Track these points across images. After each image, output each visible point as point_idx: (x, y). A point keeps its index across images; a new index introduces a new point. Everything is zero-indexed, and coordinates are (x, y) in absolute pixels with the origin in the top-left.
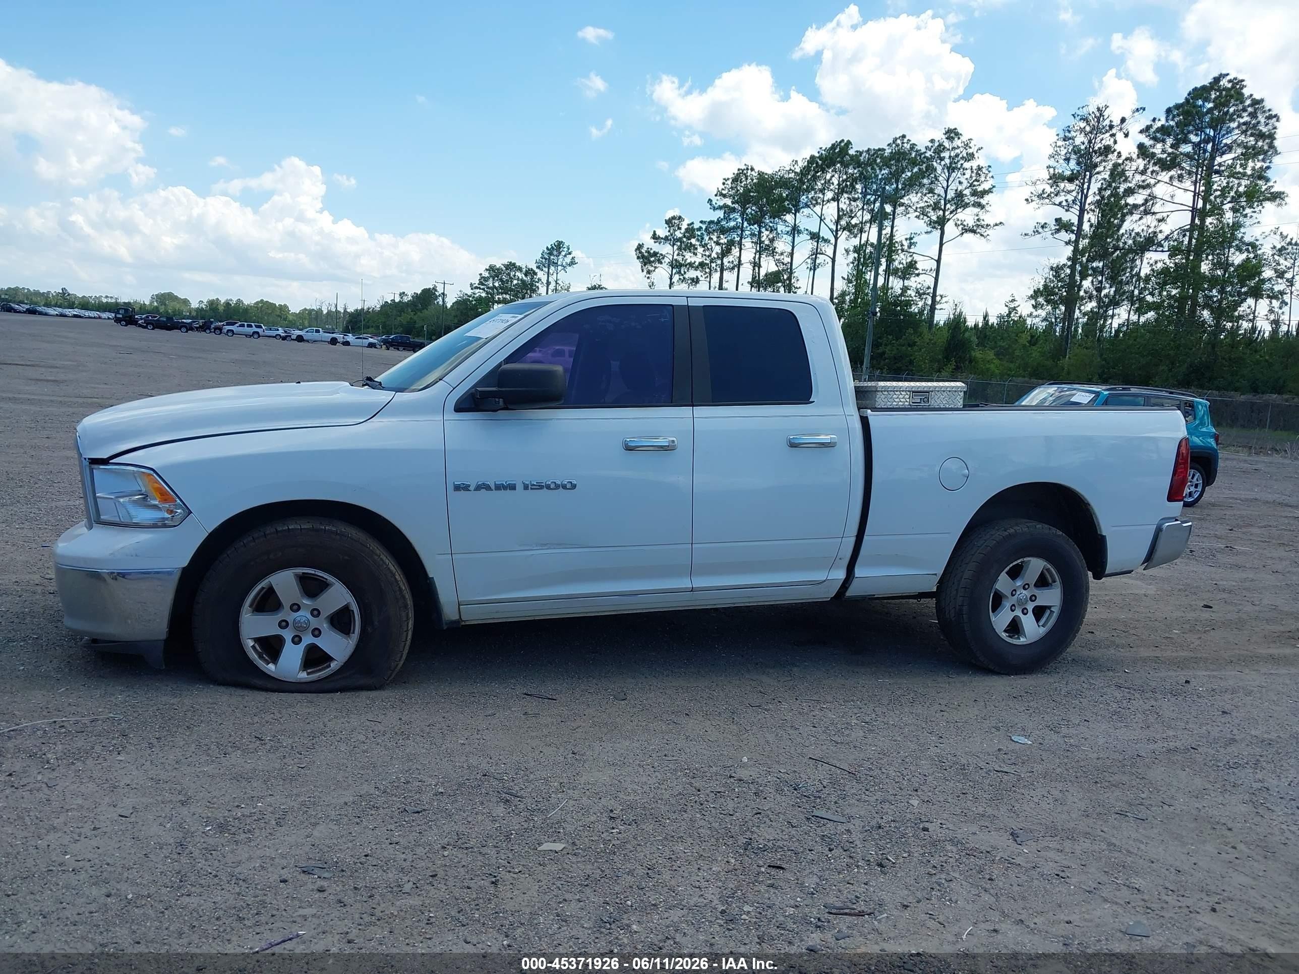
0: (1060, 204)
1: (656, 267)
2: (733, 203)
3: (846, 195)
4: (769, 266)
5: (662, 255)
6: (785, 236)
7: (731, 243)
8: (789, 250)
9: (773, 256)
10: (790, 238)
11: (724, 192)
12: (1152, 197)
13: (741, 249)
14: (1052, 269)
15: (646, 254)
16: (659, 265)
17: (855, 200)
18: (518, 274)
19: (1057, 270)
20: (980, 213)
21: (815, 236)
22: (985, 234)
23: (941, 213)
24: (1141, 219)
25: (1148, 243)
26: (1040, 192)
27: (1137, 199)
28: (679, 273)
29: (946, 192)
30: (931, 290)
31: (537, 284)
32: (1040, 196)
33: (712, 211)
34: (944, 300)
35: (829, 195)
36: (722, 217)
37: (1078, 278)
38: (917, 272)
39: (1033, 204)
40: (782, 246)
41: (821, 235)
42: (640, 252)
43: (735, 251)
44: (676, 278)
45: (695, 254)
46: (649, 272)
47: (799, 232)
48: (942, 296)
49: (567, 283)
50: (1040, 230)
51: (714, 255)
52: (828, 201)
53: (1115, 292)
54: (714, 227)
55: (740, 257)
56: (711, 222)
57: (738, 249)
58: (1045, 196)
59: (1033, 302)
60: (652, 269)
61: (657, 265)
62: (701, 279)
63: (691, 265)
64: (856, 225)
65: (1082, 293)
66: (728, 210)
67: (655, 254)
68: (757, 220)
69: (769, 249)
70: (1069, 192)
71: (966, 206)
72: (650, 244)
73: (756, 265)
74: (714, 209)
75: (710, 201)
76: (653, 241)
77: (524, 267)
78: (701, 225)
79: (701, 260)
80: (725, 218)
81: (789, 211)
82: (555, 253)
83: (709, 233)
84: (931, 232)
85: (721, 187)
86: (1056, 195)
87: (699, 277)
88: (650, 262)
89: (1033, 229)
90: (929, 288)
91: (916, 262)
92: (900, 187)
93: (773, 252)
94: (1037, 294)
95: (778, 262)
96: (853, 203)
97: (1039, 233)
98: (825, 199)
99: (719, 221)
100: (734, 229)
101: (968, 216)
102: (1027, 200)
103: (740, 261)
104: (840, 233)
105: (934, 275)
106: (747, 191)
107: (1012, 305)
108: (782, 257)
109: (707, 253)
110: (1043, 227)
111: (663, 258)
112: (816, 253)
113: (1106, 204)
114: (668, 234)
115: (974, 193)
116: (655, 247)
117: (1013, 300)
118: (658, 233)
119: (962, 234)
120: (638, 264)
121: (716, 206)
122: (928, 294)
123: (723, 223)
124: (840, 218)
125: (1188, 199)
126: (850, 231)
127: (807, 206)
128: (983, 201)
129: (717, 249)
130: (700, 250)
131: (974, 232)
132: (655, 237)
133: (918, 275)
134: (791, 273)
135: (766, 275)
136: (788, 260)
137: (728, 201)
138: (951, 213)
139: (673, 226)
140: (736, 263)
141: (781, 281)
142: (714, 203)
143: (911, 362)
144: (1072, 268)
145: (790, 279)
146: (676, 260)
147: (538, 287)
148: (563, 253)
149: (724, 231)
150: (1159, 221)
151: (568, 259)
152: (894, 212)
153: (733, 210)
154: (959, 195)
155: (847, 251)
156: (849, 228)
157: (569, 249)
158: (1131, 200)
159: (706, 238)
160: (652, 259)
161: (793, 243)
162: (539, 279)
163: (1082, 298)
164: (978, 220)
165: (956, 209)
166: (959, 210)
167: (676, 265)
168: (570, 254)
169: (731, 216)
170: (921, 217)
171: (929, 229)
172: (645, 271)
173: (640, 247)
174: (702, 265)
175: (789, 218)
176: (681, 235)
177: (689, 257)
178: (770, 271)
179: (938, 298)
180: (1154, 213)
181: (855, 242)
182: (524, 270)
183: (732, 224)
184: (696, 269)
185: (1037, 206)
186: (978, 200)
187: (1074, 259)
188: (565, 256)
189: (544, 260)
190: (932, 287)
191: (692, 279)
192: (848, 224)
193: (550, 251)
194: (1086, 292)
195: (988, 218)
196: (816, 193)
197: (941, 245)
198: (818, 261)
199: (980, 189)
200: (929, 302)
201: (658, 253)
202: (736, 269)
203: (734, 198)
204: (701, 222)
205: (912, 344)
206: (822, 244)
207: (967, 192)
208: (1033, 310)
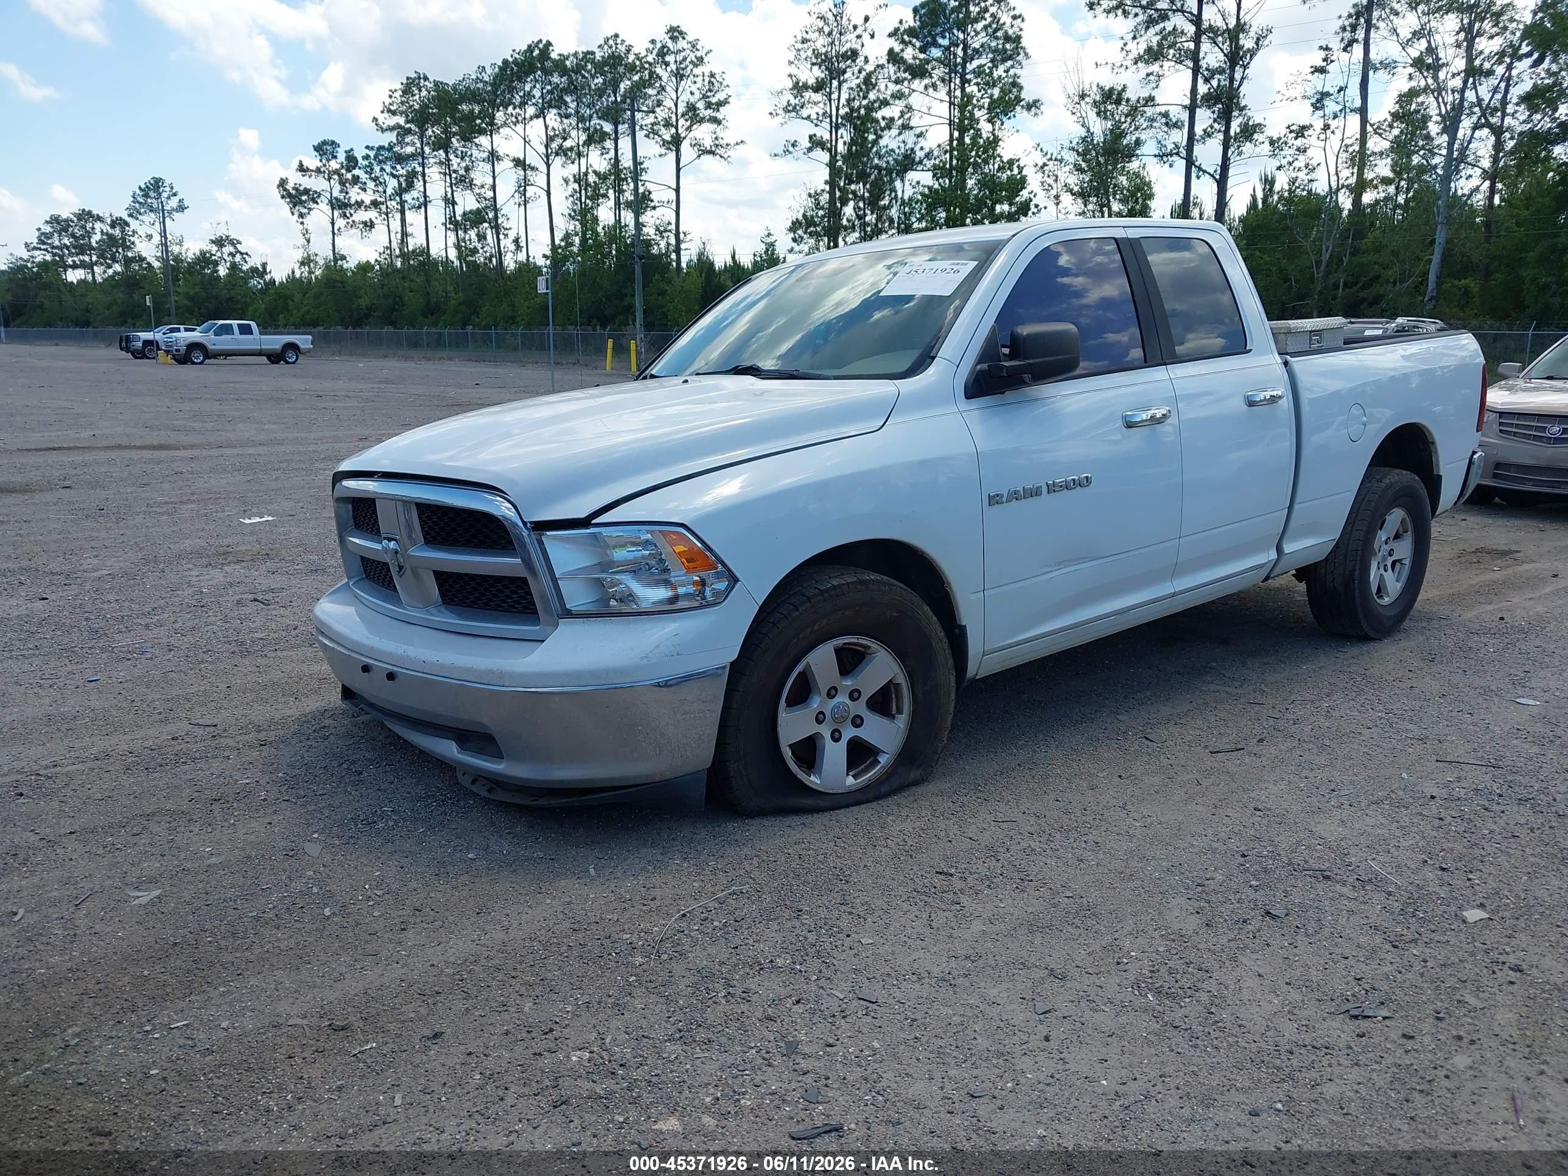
0: (808, 118)
1: (310, 209)
2: (407, 122)
3: (554, 111)
4: (466, 202)
5: (316, 192)
6: (481, 164)
7: (411, 176)
8: (491, 181)
9: (471, 189)
10: (490, 166)
11: (392, 108)
12: (909, 108)
13: (425, 182)
14: (810, 195)
15: (294, 192)
16: (315, 206)
17: (567, 116)
18: (98, 226)
19: (815, 196)
20: (718, 130)
21: (519, 163)
22: (725, 156)
23: (673, 130)
24: (900, 134)
25: (907, 162)
26: (785, 104)
27: (893, 111)
28: (344, 216)
29: (676, 105)
30: (673, 227)
31: (132, 239)
32: (786, 110)
33: (380, 132)
34: (689, 237)
35: (531, 111)
36: (395, 141)
37: (839, 205)
38: (652, 204)
39: (779, 119)
40: (481, 175)
41: (527, 163)
42: (285, 190)
43: (418, 185)
44: (340, 223)
45: (365, 190)
46: (301, 215)
47: (499, 159)
48: (685, 233)
49: (178, 235)
50: (791, 149)
51: (389, 191)
52: (531, 118)
53: (877, 220)
54: (386, 154)
55: (425, 192)
56: (381, 148)
57: (422, 183)
58: (790, 108)
59: (792, 235)
60: (305, 211)
61: (312, 205)
62: (375, 221)
63: (359, 204)
64: (571, 149)
65: (845, 222)
66: (404, 133)
67: (307, 191)
68: (442, 144)
69: (465, 181)
70: (816, 103)
71: (702, 121)
72: (295, 179)
73: (450, 202)
74: (383, 131)
75: (375, 119)
76: (300, 174)
77: (107, 215)
78: (367, 151)
79: (373, 198)
80: (399, 143)
81: (482, 132)
82: (152, 194)
83: (380, 162)
84: (666, 154)
85: (388, 101)
86: (802, 107)
87: (374, 220)
88: (301, 203)
89: (783, 148)
90: (669, 223)
91: (650, 193)
92: (619, 99)
93: (471, 185)
94: (795, 226)
95: (479, 197)
96: (565, 121)
97: (790, 153)
98: (527, 116)
99: (390, 148)
100: (413, 156)
101: (703, 133)
102: (771, 114)
103: (425, 196)
104: (551, 158)
105: (674, 207)
106: (424, 107)
107: (769, 240)
108: (483, 191)
109: (380, 189)
110: (793, 145)
111: (319, 197)
112: (523, 186)
113: (858, 118)
114: (320, 164)
115: (709, 106)
116: (307, 182)
117: (769, 235)
118: (305, 164)
119: (699, 156)
120: (284, 207)
121: (385, 127)
122: (670, 231)
123: (397, 149)
124: (550, 139)
125: (943, 109)
126: (566, 155)
127: (505, 124)
128: (719, 116)
129: (392, 183)
130: (371, 185)
131: (711, 152)
132: (302, 169)
133: (654, 208)
134: (496, 210)
135: (464, 214)
136: (490, 194)
137: (401, 120)
138: (687, 129)
139: (325, 154)
140: (422, 200)
141: (485, 221)
142: (380, 122)
143: (665, 316)
144: (832, 193)
145: (496, 217)
146: (336, 199)
147: (133, 243)
148: (165, 195)
149: (400, 159)
150: (918, 136)
151: (173, 203)
152: (616, 132)
153: (409, 131)
154: (692, 108)
155: (566, 181)
156: (562, 151)
157: (172, 188)
158: (886, 112)
159: (377, 168)
160: (304, 198)
161: (494, 172)
162: (133, 231)
163: (846, 228)
164: (716, 138)
165: (691, 126)
166: (695, 127)
167: (340, 205)
168: (175, 195)
169: (406, 140)
170: (651, 135)
171: (663, 151)
172: (296, 216)
173: (283, 183)
174: (375, 204)
175: (483, 140)
176: (338, 166)
177: (355, 194)
178: (468, 209)
179: (682, 236)
180: (912, 128)
181: (573, 169)
182: (109, 221)
183: (409, 150)
184: (367, 208)
185: (783, 121)
186: (714, 114)
187: (832, 183)
188: (169, 198)
189: (137, 205)
190: (673, 222)
191: (365, 223)
192: (561, 147)
193: (145, 192)
194: (848, 221)
195: (728, 136)
196: (514, 108)
197: (678, 170)
198: (528, 195)
199: (714, 100)
200: (673, 241)
201: (310, 190)
202: (423, 209)
203: (407, 116)
204: (367, 147)
205: (662, 293)
206: (529, 172)
207: (700, 105)
208: (794, 245)
